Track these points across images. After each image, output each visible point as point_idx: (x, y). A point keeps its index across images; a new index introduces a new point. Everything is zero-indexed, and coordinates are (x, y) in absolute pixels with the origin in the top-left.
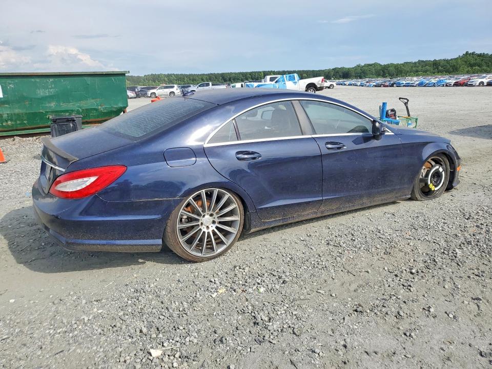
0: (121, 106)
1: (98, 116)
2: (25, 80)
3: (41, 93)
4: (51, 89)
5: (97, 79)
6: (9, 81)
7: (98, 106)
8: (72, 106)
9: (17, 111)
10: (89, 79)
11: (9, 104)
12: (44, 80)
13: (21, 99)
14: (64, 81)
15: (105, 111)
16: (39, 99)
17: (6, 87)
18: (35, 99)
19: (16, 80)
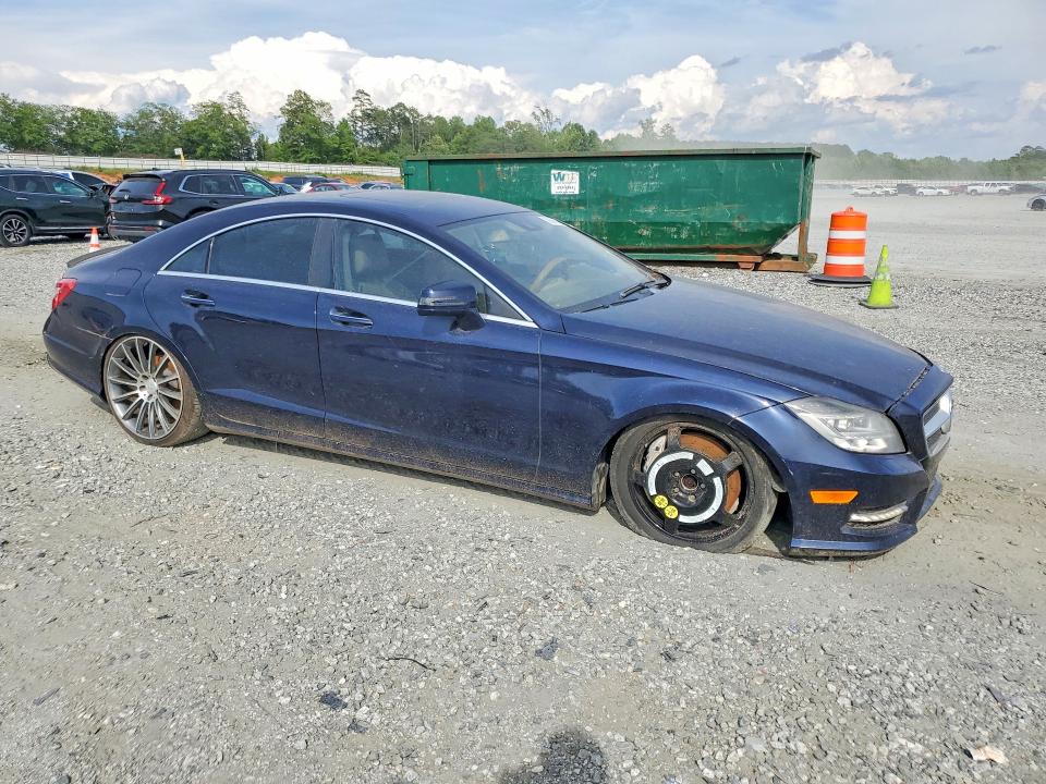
0: (782, 222)
1: (732, 239)
2: (614, 164)
3: (636, 187)
4: (653, 180)
5: (741, 164)
6: (592, 166)
7: (734, 219)
8: (683, 215)
9: (594, 218)
10: (722, 165)
11: (585, 205)
12: (645, 164)
13: (604, 198)
14: (677, 167)
15: (746, 230)
16: (630, 198)
17: (586, 177)
18: (624, 197)
19: (602, 165)
